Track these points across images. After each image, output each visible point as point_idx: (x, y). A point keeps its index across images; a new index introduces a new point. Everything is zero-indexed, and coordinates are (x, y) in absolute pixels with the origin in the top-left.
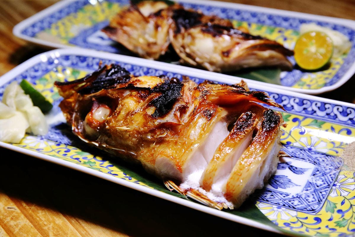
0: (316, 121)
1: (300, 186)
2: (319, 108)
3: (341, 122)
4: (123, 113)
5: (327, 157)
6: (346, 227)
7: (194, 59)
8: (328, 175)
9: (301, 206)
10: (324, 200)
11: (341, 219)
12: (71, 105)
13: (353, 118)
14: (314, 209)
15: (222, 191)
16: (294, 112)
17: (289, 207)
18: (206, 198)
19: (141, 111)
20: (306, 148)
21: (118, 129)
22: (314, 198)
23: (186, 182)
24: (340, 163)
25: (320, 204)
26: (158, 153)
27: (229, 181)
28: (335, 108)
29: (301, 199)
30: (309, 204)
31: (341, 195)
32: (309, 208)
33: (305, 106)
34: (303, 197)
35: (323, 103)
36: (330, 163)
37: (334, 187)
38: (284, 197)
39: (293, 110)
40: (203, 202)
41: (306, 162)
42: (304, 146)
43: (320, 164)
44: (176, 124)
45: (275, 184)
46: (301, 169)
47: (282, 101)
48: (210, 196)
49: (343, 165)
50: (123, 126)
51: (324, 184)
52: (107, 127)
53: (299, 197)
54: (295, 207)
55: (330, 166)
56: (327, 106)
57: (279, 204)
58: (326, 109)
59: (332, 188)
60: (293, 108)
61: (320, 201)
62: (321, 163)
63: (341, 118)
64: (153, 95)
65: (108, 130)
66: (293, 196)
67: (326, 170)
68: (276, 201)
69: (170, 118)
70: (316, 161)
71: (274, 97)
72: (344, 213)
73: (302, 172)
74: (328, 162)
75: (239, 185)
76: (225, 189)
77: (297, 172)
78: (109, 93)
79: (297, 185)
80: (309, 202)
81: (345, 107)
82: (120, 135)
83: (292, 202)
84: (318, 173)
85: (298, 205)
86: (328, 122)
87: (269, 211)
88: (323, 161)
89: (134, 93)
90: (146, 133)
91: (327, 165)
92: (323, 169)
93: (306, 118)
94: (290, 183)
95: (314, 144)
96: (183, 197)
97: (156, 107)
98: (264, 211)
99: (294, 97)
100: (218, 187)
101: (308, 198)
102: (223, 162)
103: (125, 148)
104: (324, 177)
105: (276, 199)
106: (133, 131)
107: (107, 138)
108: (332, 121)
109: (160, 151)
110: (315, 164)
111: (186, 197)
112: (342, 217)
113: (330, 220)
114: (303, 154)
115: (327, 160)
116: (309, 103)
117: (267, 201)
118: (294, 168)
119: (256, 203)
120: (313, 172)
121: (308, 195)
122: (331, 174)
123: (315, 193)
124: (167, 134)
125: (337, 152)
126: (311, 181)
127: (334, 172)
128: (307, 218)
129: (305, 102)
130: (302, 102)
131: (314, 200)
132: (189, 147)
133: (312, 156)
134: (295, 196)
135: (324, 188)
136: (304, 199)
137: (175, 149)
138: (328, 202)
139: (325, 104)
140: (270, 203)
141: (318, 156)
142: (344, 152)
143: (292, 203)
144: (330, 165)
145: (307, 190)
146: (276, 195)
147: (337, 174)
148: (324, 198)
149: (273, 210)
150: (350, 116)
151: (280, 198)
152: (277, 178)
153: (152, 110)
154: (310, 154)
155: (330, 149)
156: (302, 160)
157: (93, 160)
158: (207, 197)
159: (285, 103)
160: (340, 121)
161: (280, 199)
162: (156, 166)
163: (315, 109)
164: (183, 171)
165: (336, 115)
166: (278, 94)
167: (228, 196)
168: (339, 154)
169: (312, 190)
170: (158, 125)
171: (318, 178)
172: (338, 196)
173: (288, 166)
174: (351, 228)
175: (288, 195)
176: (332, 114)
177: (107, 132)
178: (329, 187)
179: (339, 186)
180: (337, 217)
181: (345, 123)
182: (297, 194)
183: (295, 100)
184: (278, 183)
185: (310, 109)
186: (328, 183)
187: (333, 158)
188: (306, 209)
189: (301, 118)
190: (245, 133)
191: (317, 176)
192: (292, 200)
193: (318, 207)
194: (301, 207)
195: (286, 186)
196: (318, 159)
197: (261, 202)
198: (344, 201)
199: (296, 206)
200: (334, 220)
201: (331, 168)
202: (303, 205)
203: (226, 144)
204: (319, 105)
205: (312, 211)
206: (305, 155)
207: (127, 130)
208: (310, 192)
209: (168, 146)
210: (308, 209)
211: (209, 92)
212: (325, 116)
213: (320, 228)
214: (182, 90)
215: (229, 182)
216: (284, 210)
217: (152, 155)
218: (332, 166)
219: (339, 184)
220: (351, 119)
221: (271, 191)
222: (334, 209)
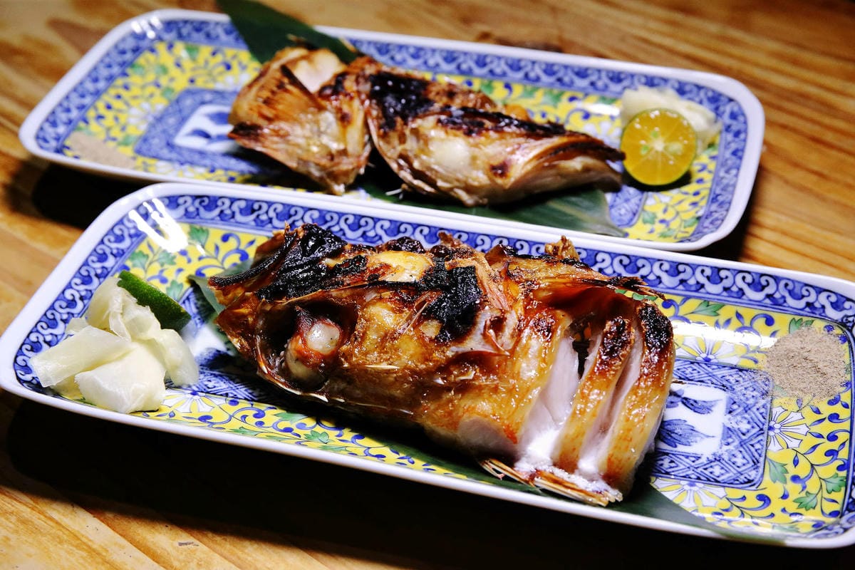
0: (707, 303)
1: (713, 437)
2: (708, 278)
3: (752, 303)
4: (373, 336)
5: (740, 373)
6: (818, 508)
7: (432, 183)
8: (754, 409)
9: (728, 475)
10: (762, 460)
11: (803, 494)
12: (247, 321)
13: (774, 294)
14: (751, 479)
15: (598, 471)
16: (662, 288)
17: (709, 480)
18: (575, 487)
19: (410, 330)
20: (699, 359)
21: (371, 368)
22: (744, 458)
23: (524, 459)
24: (767, 383)
25: (757, 467)
26: (461, 410)
27: (611, 452)
28: (739, 277)
29: (723, 462)
30: (740, 470)
31: (788, 448)
32: (742, 478)
33: (682, 276)
34: (726, 457)
35: (716, 267)
36: (751, 384)
37: (771, 433)
38: (693, 462)
39: (661, 285)
40: (571, 495)
41: (708, 388)
42: (696, 355)
43: (734, 389)
44: (490, 353)
45: (669, 438)
46: (704, 402)
47: (639, 269)
48: (577, 480)
49: (774, 387)
50: (381, 362)
51: (753, 427)
52: (346, 365)
53: (718, 459)
54: (718, 479)
55: (752, 391)
56: (723, 274)
57: (690, 478)
58: (722, 279)
59: (768, 435)
60: (660, 282)
61: (756, 462)
62: (734, 387)
63: (751, 294)
64: (426, 295)
65: (347, 369)
66: (708, 458)
67: (747, 399)
68: (683, 472)
69: (474, 343)
70: (725, 383)
71: (621, 261)
72: (804, 482)
73: (708, 409)
74: (746, 383)
75: (629, 459)
76: (605, 467)
77: (699, 410)
78: (332, 297)
79: (708, 436)
80: (738, 467)
81: (756, 273)
82: (374, 379)
83: (711, 470)
84: (735, 407)
85: (722, 474)
86: (728, 304)
87: (677, 494)
88: (737, 381)
89: (387, 294)
90: (431, 373)
91: (746, 388)
92: (742, 398)
93: (687, 298)
94: (694, 433)
95: (712, 350)
96: (533, 490)
97: (441, 321)
98: (669, 495)
99: (659, 260)
100: (590, 463)
101: (734, 459)
102: (594, 418)
103: (388, 402)
104: (749, 415)
105: (681, 468)
106: (403, 370)
107: (343, 385)
108: (736, 302)
109: (465, 406)
110: (725, 390)
111: (538, 490)
112: (803, 490)
113: (785, 497)
114: (699, 372)
115: (743, 379)
116: (689, 270)
117: (668, 473)
118: (692, 402)
119: (650, 481)
120: (727, 406)
121: (733, 453)
122: (758, 406)
123: (744, 448)
124: (475, 374)
125: (756, 362)
126: (729, 426)
127: (762, 402)
128: (744, 498)
129: (681, 268)
130: (675, 269)
131: (745, 461)
132: (523, 396)
133: (715, 373)
134: (712, 458)
135: (755, 435)
136: (729, 462)
137: (495, 401)
138: (771, 464)
139: (719, 269)
140: (673, 477)
141: (725, 372)
142: (769, 359)
143: (711, 473)
144: (751, 389)
145: (728, 444)
146: (678, 460)
147: (769, 406)
148: (760, 456)
149: (683, 490)
150: (768, 290)
151: (688, 466)
152: (669, 426)
153: (432, 326)
154: (710, 370)
155: (743, 357)
156: (699, 383)
157: (319, 429)
158: (577, 486)
159: (644, 272)
160: (751, 300)
161: (689, 468)
162: (459, 434)
163: (703, 280)
164: (518, 441)
165: (741, 290)
166: (628, 256)
167: (611, 477)
168: (759, 365)
169: (737, 443)
170: (453, 356)
171: (739, 418)
172: (783, 448)
173: (679, 399)
174: (827, 511)
175: (699, 458)
176: (734, 289)
177: (345, 373)
178: (763, 433)
179: (780, 429)
180: (794, 489)
181: (759, 303)
182: (714, 454)
183: (661, 265)
184: (673, 435)
185: (692, 282)
186: (758, 426)
187: (752, 374)
188: (738, 480)
189: (678, 299)
190: (621, 360)
191: (737, 414)
192: (709, 465)
193: (756, 475)
194: (729, 477)
195: (690, 441)
196: (727, 378)
197: (657, 477)
198: (796, 458)
199: (718, 477)
200: (792, 497)
201: (755, 393)
202: (731, 474)
203: (592, 384)
204: (708, 272)
205: (750, 484)
206: (702, 373)
207: (389, 370)
208: (734, 447)
209: (480, 395)
210: (741, 481)
211: (536, 285)
212: (722, 292)
213: (772, 515)
214: (479, 281)
215: (612, 455)
216: (700, 488)
217: (450, 413)
218: (755, 390)
219: (777, 426)
220: (769, 296)
221: (667, 454)
222: (785, 476)
